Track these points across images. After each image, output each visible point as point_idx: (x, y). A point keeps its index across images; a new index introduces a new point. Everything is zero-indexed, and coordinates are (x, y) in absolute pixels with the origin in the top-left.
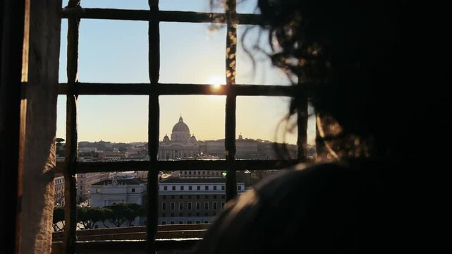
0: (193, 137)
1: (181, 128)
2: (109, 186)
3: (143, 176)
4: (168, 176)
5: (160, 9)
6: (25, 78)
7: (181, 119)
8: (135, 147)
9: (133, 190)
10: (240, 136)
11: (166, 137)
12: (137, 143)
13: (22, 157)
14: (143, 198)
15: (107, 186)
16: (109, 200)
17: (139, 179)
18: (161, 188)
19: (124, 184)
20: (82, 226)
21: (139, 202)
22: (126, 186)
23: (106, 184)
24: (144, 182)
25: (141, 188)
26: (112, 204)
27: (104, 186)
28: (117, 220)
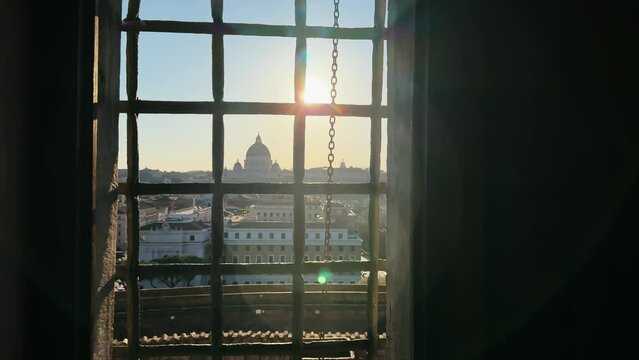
0: (277, 165)
1: (258, 151)
2: (157, 231)
3: (205, 218)
4: (240, 218)
5: (224, 21)
6: (95, 100)
7: (258, 138)
8: (195, 178)
9: (192, 238)
10: (343, 164)
11: (238, 165)
12: (198, 172)
13: (94, 174)
14: (207, 249)
15: (156, 232)
16: (159, 252)
17: (201, 222)
18: (231, 235)
19: (179, 229)
20: (122, 287)
21: (200, 254)
22: (181, 231)
23: (154, 229)
24: (206, 227)
25: (203, 235)
26: (162, 257)
27: (151, 231)
28: (169, 279)
